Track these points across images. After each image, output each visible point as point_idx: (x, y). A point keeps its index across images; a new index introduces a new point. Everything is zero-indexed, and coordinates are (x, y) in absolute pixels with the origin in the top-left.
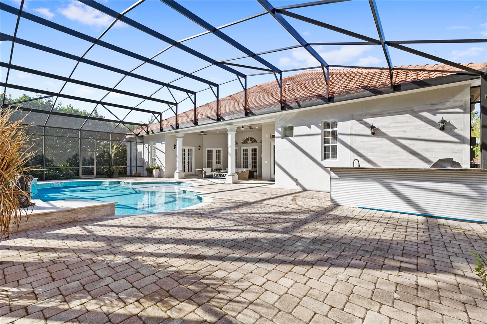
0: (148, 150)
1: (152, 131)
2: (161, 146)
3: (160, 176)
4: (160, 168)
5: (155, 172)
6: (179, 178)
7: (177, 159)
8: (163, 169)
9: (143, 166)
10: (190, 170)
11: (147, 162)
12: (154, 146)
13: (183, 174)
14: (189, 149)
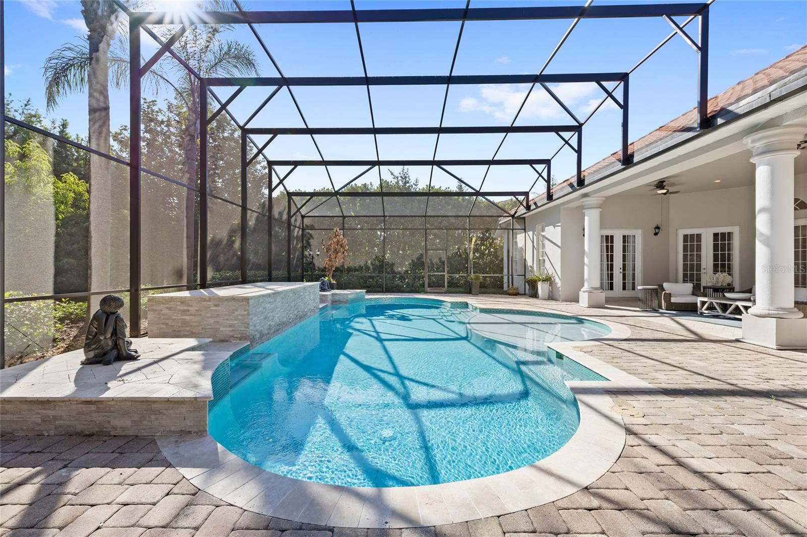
0: (533, 242)
1: (535, 204)
2: (554, 233)
3: (551, 297)
4: (553, 279)
5: (541, 288)
6: (590, 306)
7: (586, 261)
8: (559, 283)
9: (525, 275)
10: (629, 285)
11: (531, 267)
12: (543, 234)
13: (602, 296)
14: (624, 237)
